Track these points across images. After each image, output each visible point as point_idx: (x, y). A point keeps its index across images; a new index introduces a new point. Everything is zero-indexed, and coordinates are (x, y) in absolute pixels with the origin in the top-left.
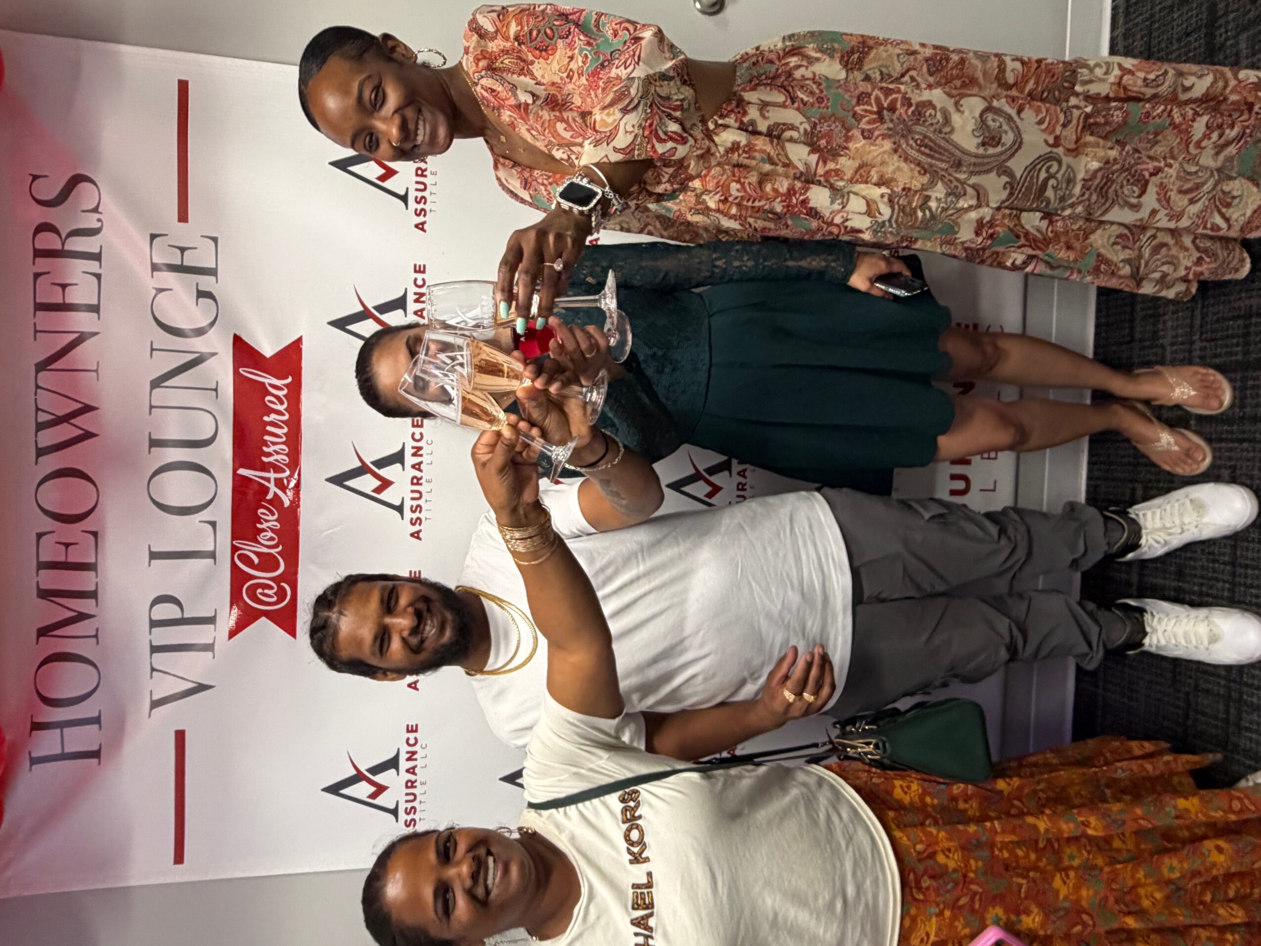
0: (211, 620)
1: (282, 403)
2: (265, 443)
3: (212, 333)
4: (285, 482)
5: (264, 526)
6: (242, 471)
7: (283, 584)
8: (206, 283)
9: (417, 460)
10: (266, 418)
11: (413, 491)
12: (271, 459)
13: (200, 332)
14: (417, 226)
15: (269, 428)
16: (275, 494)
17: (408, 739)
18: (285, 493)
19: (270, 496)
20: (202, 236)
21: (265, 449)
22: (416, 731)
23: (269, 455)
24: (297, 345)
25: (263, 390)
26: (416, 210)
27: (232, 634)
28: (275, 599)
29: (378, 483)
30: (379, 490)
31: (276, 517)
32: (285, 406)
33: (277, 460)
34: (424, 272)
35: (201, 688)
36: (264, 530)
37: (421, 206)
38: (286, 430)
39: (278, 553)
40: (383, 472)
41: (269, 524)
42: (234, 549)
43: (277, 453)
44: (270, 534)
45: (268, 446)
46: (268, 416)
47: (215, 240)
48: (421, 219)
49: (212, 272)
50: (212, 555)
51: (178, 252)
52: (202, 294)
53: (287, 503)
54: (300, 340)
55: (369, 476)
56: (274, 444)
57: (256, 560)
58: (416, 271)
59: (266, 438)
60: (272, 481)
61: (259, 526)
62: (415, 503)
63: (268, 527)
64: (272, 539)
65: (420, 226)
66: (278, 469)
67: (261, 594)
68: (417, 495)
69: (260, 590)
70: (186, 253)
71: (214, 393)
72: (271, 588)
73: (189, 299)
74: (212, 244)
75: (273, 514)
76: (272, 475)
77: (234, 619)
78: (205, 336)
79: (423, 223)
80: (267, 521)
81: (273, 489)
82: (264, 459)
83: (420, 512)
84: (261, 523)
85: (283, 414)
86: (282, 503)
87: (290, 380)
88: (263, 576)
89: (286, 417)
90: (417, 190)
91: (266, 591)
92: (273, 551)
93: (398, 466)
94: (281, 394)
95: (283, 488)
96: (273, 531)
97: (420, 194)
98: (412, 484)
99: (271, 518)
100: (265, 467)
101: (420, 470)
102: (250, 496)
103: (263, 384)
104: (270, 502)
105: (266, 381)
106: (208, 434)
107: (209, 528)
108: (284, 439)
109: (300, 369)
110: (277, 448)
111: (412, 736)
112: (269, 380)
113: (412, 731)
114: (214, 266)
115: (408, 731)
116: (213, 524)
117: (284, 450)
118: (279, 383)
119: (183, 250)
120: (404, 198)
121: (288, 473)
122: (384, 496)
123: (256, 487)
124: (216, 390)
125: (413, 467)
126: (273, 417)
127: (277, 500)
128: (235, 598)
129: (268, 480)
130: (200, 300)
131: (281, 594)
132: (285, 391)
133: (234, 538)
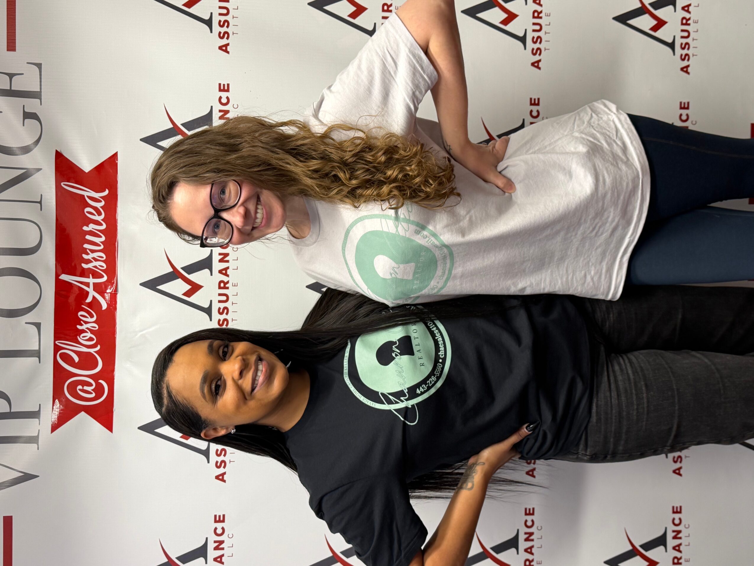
0: (35, 415)
1: (99, 214)
2: (85, 252)
3: (36, 151)
4: (103, 286)
5: (84, 327)
6: (64, 277)
7: (101, 381)
8: (31, 105)
9: (224, 265)
10: (85, 228)
11: (220, 295)
12: (90, 266)
13: (26, 150)
14: (220, 48)
15: (88, 237)
16: (94, 297)
17: (216, 529)
18: (104, 297)
19: (89, 300)
20: (28, 63)
21: (85, 256)
22: (223, 521)
23: (88, 262)
24: (113, 160)
25: (82, 202)
26: (220, 33)
27: (55, 428)
28: (93, 395)
29: (188, 287)
30: (188, 294)
31: (94, 319)
32: (103, 216)
33: (95, 267)
34: (228, 90)
35: (27, 477)
36: (83, 331)
37: (224, 29)
38: (103, 239)
39: (95, 352)
40: (192, 277)
41: (89, 326)
42: (57, 348)
43: (96, 260)
44: (89, 335)
45: (88, 254)
46: (88, 226)
47: (39, 66)
48: (224, 41)
49: (36, 95)
50: (37, 354)
51: (7, 78)
52: (28, 116)
53: (104, 306)
54: (115, 155)
55: (179, 281)
56: (93, 251)
57: (76, 359)
58: (220, 90)
59: (86, 246)
60: (91, 286)
61: (79, 327)
62: (222, 305)
63: (87, 328)
64: (91, 339)
65: (224, 48)
66: (96, 275)
67: (80, 390)
68: (224, 298)
69: (80, 387)
70: (14, 79)
71: (39, 205)
72: (90, 385)
73: (16, 119)
74: (36, 69)
75: (92, 316)
76: (91, 280)
77: (57, 413)
78: (32, 152)
79: (227, 45)
80: (86, 323)
81: (92, 293)
82: (84, 266)
83: (227, 314)
84: (82, 325)
85: (100, 224)
86: (100, 306)
87: (107, 192)
88: (83, 374)
89: (104, 227)
90: (220, 14)
91: (86, 388)
92: (92, 351)
93: (207, 271)
94: (99, 205)
95: (102, 294)
96: (92, 332)
97: (223, 18)
98: (220, 288)
99: (89, 320)
100: (84, 273)
101: (226, 275)
102: (72, 299)
103: (84, 196)
104: (90, 305)
105: (85, 194)
106: (33, 244)
107: (34, 329)
108: (102, 247)
109: (116, 182)
110: (95, 255)
111: (219, 526)
112: (88, 193)
113: (220, 521)
114: (39, 90)
115: (216, 521)
116: (38, 325)
117: (102, 257)
118: (97, 195)
119: (11, 76)
120: (209, 23)
121: (105, 278)
122: (194, 299)
123: (77, 291)
124: (40, 202)
125: (220, 272)
126: (92, 227)
127: (95, 304)
128: (57, 393)
129: (87, 285)
130: (26, 120)
131: (99, 391)
132: (103, 203)
133: (57, 337)
